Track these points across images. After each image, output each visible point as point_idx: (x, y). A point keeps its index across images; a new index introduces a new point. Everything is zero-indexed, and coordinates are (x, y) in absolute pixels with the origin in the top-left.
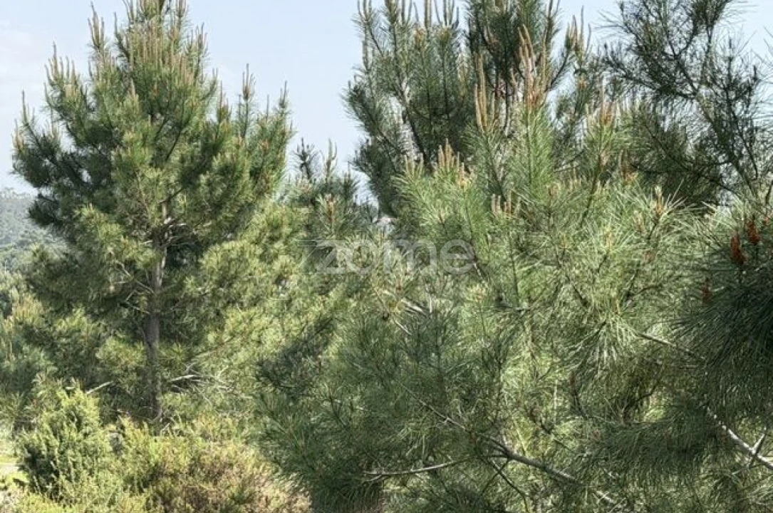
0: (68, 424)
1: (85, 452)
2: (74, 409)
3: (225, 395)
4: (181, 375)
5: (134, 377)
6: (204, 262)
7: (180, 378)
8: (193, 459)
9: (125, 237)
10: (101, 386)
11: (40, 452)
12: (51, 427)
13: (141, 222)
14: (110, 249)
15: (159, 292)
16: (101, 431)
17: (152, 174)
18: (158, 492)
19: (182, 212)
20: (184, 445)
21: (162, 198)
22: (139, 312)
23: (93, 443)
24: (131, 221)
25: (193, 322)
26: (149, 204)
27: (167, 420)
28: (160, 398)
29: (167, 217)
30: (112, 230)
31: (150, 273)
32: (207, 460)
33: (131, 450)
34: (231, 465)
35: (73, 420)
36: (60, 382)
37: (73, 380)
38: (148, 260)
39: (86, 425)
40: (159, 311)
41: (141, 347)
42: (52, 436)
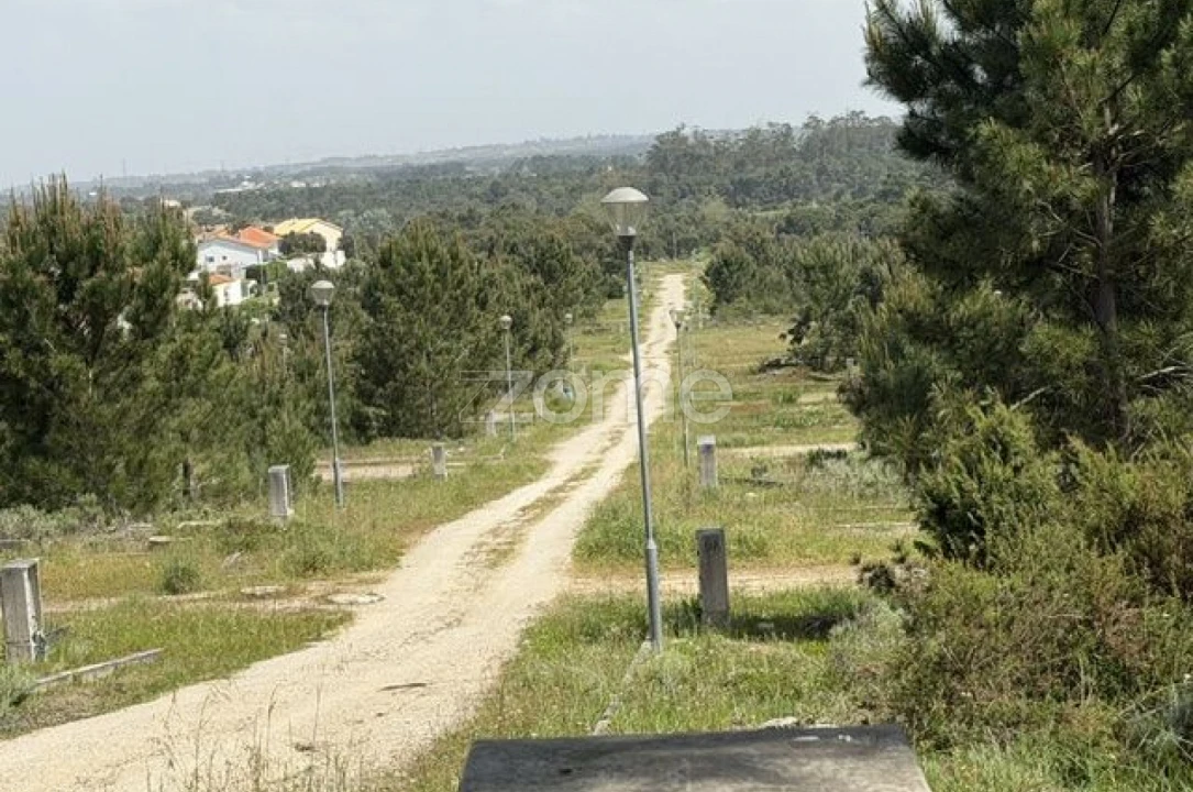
0: (988, 454)
1: (1018, 495)
2: (995, 432)
4: (1157, 369)
5: (1082, 377)
6: (1178, 188)
7: (1155, 373)
9: (1048, 163)
10: (1032, 396)
11: (950, 500)
12: (963, 460)
13: (1072, 136)
14: (1027, 185)
15: (1109, 243)
16: (1039, 462)
17: (1082, 59)
18: (1139, 548)
19: (1137, 112)
21: (1103, 96)
22: (1081, 276)
23: (1029, 482)
24: (1057, 136)
25: (1167, 284)
26: (1083, 108)
27: (1139, 440)
28: (1125, 408)
29: (1113, 122)
30: (1028, 153)
31: (1092, 213)
33: (1090, 487)
35: (995, 448)
36: (969, 394)
37: (988, 389)
38: (1089, 194)
39: (1016, 454)
40: (1112, 272)
41: (1088, 331)
42: (966, 476)
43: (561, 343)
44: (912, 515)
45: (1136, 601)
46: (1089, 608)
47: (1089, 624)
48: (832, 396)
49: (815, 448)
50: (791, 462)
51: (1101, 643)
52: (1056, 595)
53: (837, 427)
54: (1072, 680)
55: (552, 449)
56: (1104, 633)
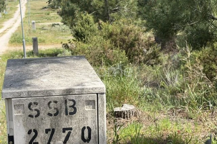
0: (86, 23)
1: (91, 31)
2: (87, 19)
3: (128, 12)
5: (102, 9)
7: (115, 9)
8: (121, 30)
10: (93, 13)
11: (79, 32)
12: (81, 24)
16: (94, 25)
18: (112, 39)
20: (118, 26)
23: (93, 28)
27: (112, 21)
28: (109, 15)
32: (125, 30)
33: (104, 29)
34: (131, 31)
35: (87, 22)
36: (82, 12)
37: (85, 12)
39: (90, 23)
41: (103, 1)
42: (82, 27)
43: (5, 3)
44: (72, 35)
45: (112, 49)
46: (104, 50)
47: (104, 53)
48: (56, 13)
49: (53, 23)
50: (49, 26)
51: (106, 56)
52: (98, 48)
53: (57, 19)
54: (101, 63)
55: (4, 23)
56: (106, 54)
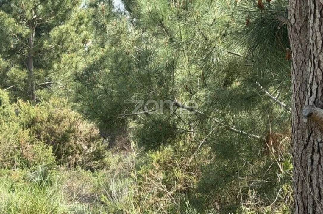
1: (3, 114)
3: (63, 90)
4: (43, 82)
5: (23, 83)
6: (51, 34)
7: (43, 83)
8: (49, 115)
9: (17, 24)
10: (10, 88)
13: (23, 17)
14: (10, 29)
15: (32, 48)
16: (10, 106)
18: (35, 129)
19: (41, 13)
20: (45, 110)
21: (32, 7)
22: (25, 56)
23: (7, 111)
24: (19, 17)
25: (48, 60)
26: (26, 10)
27: (38, 101)
28: (35, 92)
29: (35, 15)
30: (11, 21)
31: (28, 39)
32: (55, 116)
33: (23, 113)
34: (65, 117)
38: (27, 34)
39: (4, 103)
40: (33, 55)
41: (26, 71)
45: (32, 143)
46: (19, 144)
47: (18, 148)
51: (22, 154)
52: (10, 141)
54: (13, 164)
56: (23, 151)
